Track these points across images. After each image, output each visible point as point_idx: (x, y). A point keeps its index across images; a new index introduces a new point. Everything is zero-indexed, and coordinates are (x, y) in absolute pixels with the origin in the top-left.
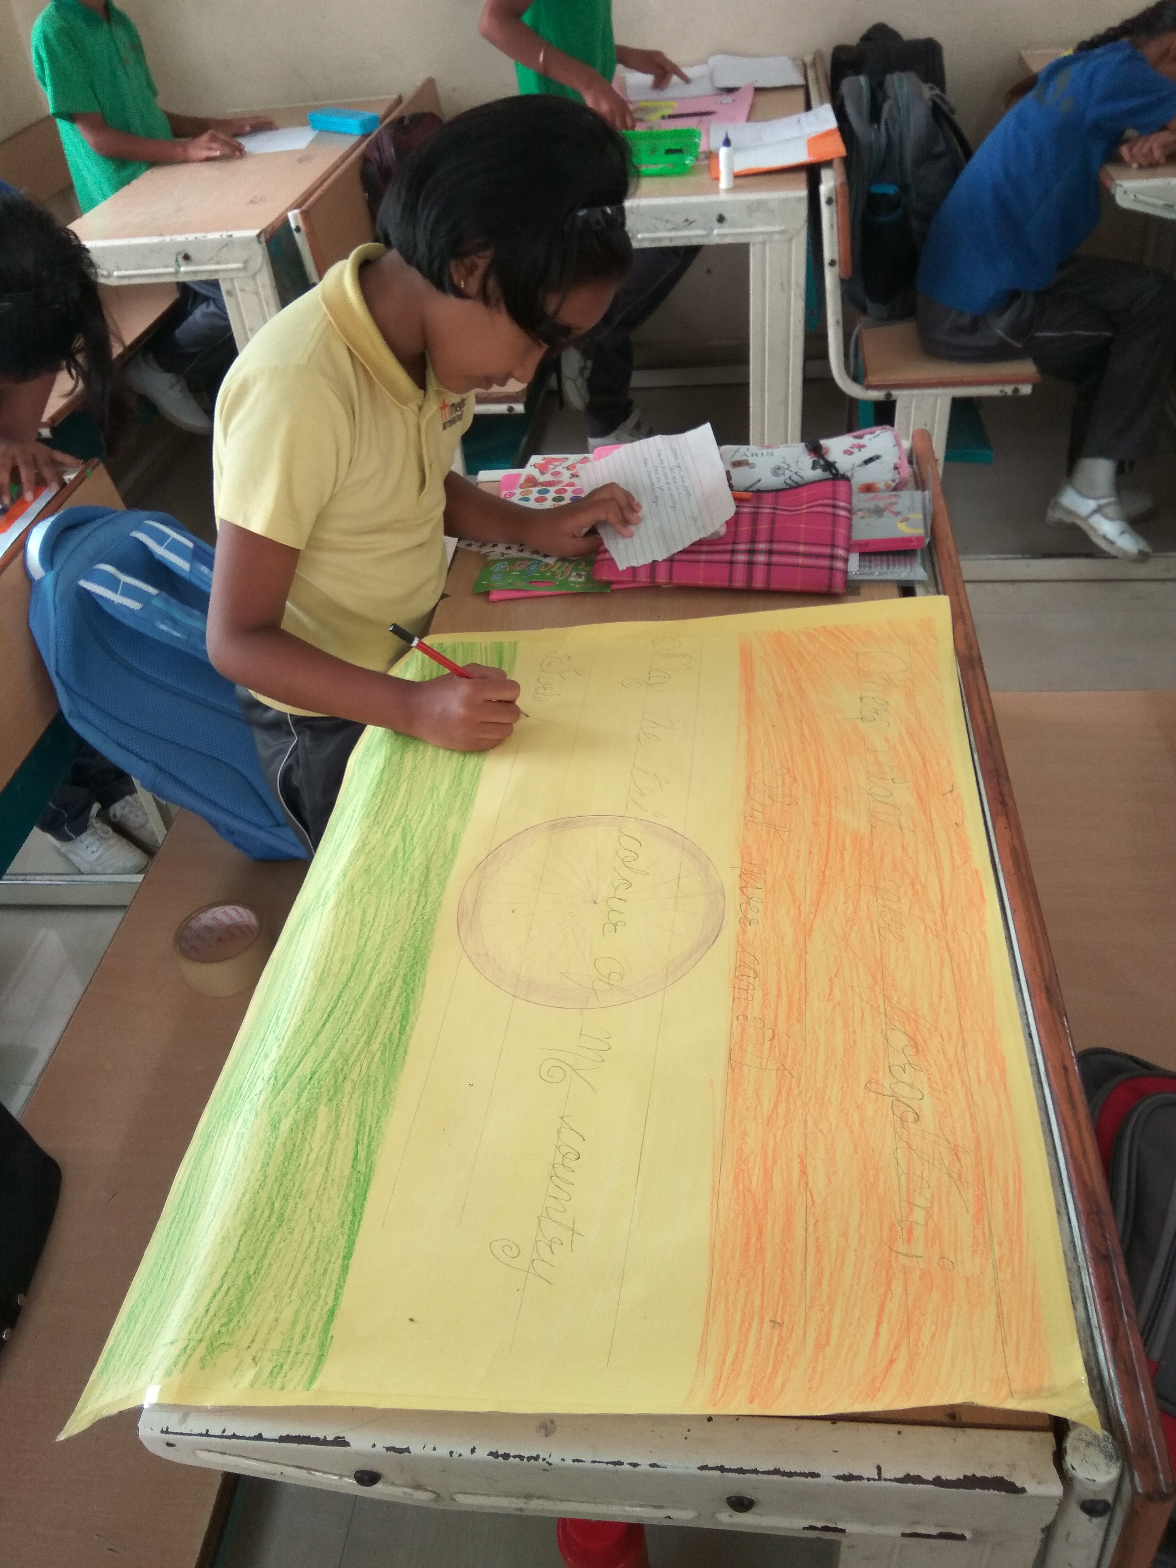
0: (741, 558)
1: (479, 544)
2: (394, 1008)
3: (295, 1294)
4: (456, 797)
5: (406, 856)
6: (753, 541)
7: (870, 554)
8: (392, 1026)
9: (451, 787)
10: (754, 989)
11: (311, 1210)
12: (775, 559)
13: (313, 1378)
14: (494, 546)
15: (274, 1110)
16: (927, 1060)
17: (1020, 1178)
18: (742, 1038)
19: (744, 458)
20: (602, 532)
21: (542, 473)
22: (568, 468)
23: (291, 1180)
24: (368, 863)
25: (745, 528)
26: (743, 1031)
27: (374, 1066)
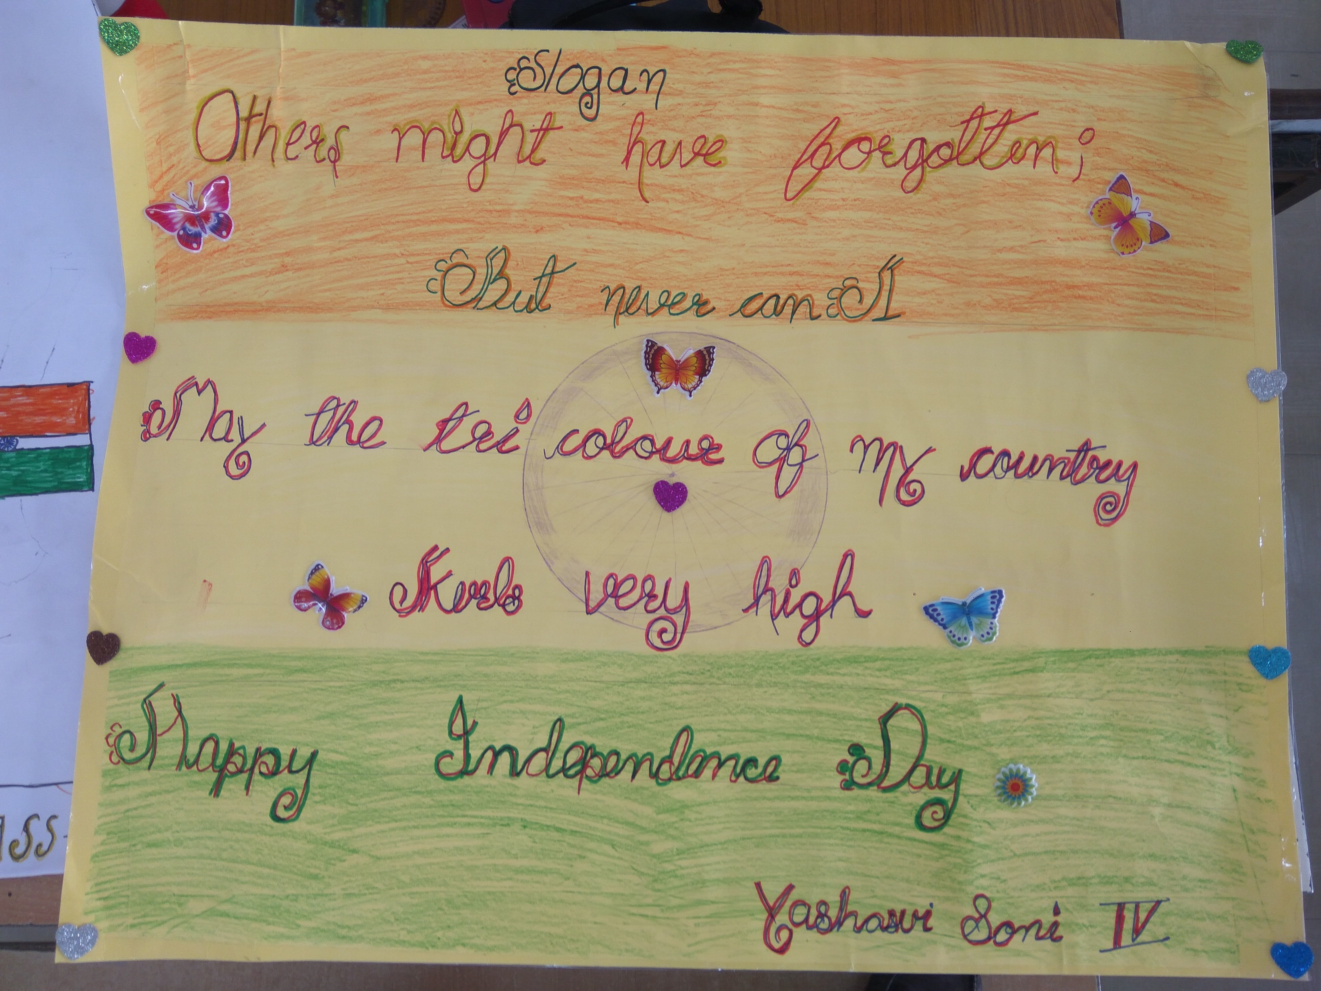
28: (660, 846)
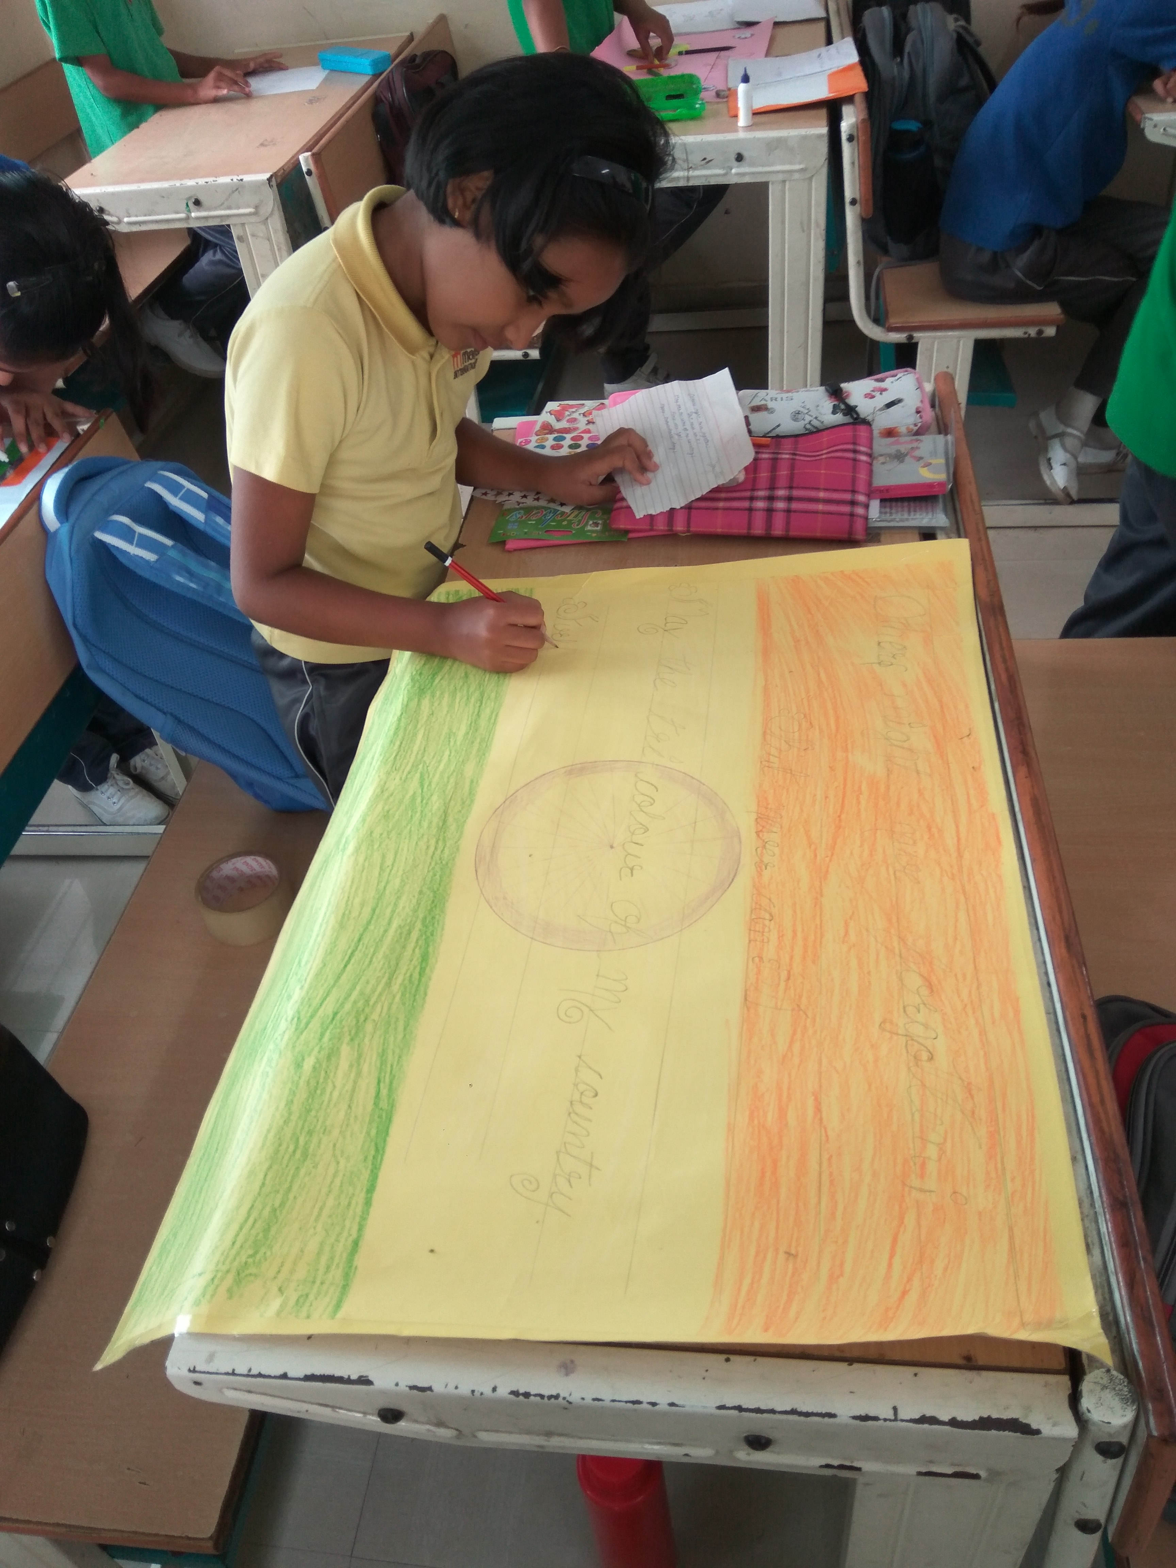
0: (760, 504)
1: (495, 492)
2: (414, 951)
3: (319, 1227)
4: (473, 742)
5: (424, 802)
6: (772, 488)
7: (891, 500)
8: (412, 968)
9: (468, 733)
10: (770, 931)
11: (334, 1145)
12: (794, 505)
13: (338, 1306)
14: (510, 494)
15: (297, 1050)
16: (941, 1000)
17: (1033, 1116)
18: (757, 979)
19: (763, 402)
20: (618, 479)
21: (558, 420)
22: (584, 415)
23: (315, 1117)
24: (386, 808)
25: (764, 475)
26: (759, 972)
27: (394, 1007)
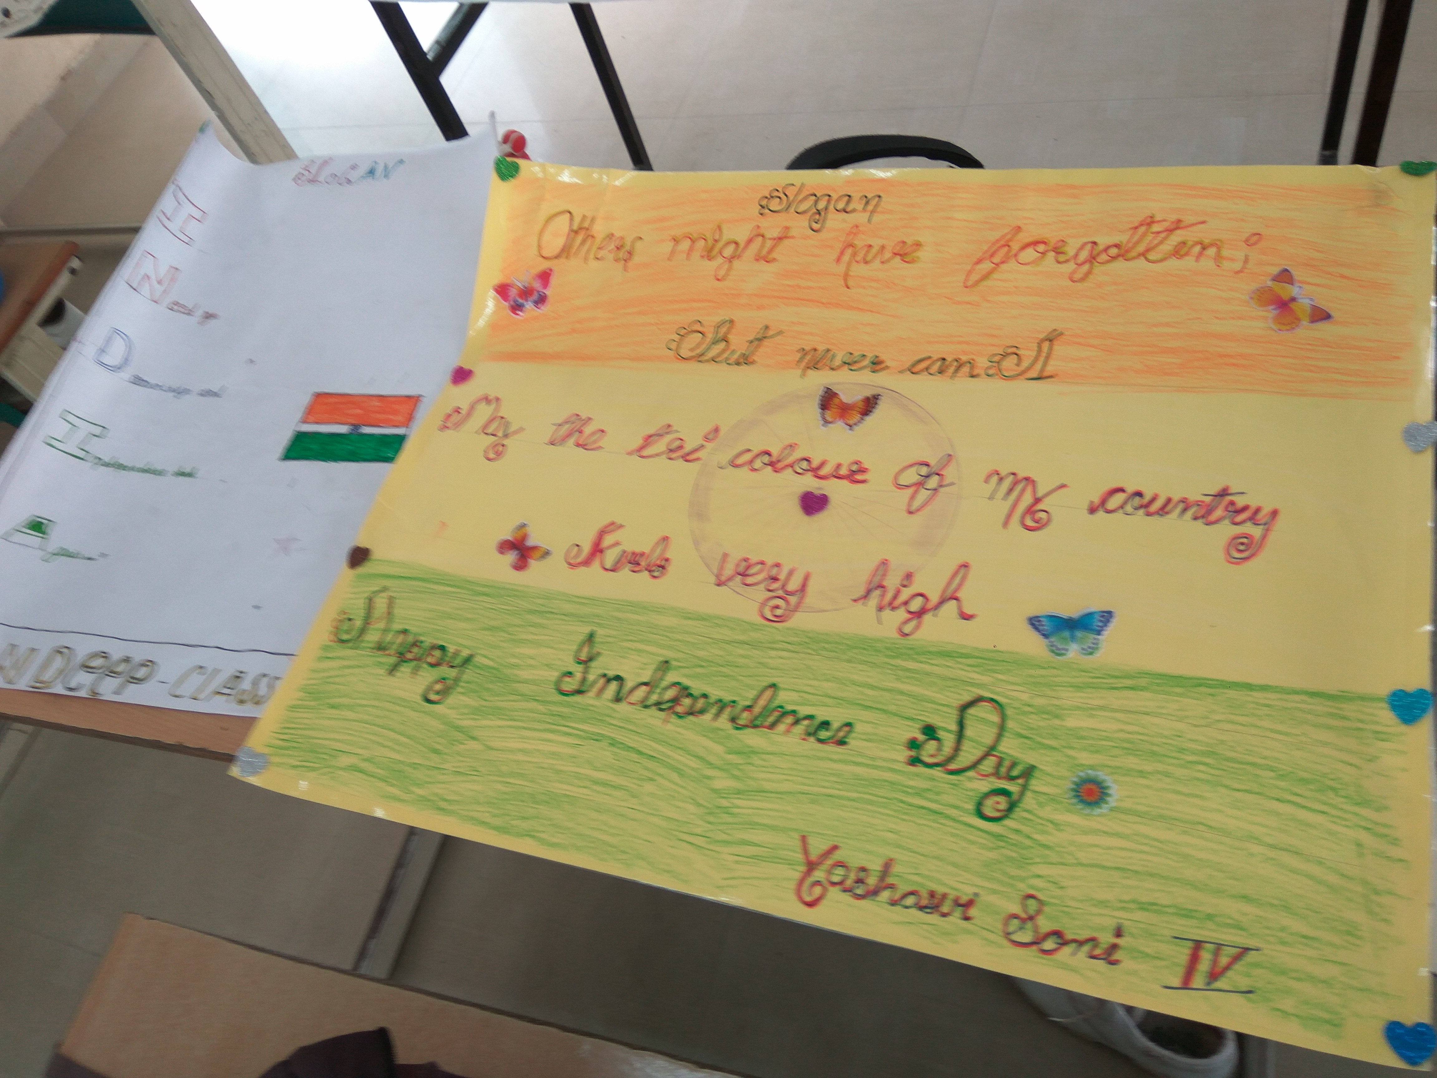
2: (935, 665)
11: (1196, 726)
23: (1160, 747)
28: (722, 783)
